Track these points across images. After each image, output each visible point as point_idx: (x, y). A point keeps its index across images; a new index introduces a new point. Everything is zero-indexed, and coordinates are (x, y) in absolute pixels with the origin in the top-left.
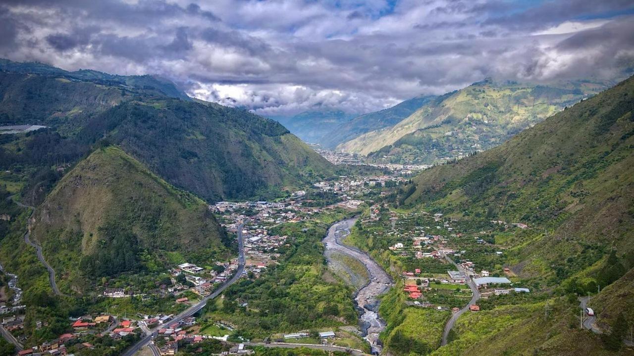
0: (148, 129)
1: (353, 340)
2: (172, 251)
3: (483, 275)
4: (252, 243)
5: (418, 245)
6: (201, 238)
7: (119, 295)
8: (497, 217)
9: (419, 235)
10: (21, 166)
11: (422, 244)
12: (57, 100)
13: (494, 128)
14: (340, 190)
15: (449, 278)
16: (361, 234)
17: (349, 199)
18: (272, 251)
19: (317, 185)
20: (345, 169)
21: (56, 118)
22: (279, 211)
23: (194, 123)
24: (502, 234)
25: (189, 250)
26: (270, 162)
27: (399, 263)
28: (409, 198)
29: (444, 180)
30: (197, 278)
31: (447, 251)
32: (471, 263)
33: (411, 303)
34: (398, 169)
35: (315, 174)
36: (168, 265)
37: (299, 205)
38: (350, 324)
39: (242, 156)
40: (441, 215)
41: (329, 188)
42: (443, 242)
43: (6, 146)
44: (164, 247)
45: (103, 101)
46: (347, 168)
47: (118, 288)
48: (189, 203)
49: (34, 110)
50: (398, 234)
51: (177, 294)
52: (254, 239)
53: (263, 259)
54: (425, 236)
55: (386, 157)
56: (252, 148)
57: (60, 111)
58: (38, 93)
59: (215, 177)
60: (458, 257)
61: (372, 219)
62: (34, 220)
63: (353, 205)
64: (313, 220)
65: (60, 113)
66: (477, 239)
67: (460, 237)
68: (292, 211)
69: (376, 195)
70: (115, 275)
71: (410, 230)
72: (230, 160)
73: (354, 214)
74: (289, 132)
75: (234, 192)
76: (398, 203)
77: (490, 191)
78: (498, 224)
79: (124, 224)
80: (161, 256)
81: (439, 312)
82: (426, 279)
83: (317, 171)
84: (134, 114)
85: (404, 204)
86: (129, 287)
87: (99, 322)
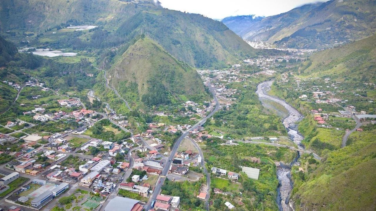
0: (154, 27)
1: (288, 142)
2: (181, 94)
3: (362, 113)
4: (219, 92)
5: (316, 96)
6: (195, 88)
7: (162, 115)
8: (368, 81)
9: (316, 91)
10: (90, 48)
11: (319, 95)
12: (99, 11)
13: (361, 24)
14: (261, 64)
15: (340, 115)
16: (278, 89)
17: (267, 70)
18: (231, 96)
19: (245, 61)
20: (262, 51)
21: (100, 21)
22: (228, 76)
23: (177, 24)
24: (372, 91)
25: (189, 94)
26: (219, 47)
27: (307, 105)
28: (307, 69)
29: (331, 58)
30: (197, 109)
31: (336, 100)
32: (353, 107)
33: (320, 126)
34: (294, 51)
35: (244, 54)
36: (180, 101)
37: (238, 72)
38: (284, 135)
39: (204, 43)
40: (329, 79)
41: (254, 63)
42: (332, 95)
43: (80, 37)
44: (177, 92)
45: (125, 11)
46: (263, 51)
47: (161, 111)
48: (188, 69)
49: (89, 17)
50: (302, 90)
51: (190, 116)
52: (219, 90)
53: (227, 101)
54: (320, 91)
55: (285, 44)
56: (210, 39)
57: (102, 17)
58: (90, 7)
59: (190, 56)
60: (344, 103)
61: (284, 81)
62: (110, 77)
63: (270, 73)
64: (247, 81)
65: (102, 18)
66: (355, 94)
67: (343, 92)
68: (235, 76)
69: (283, 67)
70: (157, 105)
71: (310, 88)
72: (198, 46)
73: (271, 78)
74: (228, 29)
75: (200, 64)
76: (299, 72)
77: (364, 65)
78: (369, 85)
79: (158, 79)
80: (176, 97)
81: (338, 130)
82: (326, 114)
83: (245, 53)
84: (146, 18)
85: (303, 73)
86: (166, 111)
87: (160, 126)
